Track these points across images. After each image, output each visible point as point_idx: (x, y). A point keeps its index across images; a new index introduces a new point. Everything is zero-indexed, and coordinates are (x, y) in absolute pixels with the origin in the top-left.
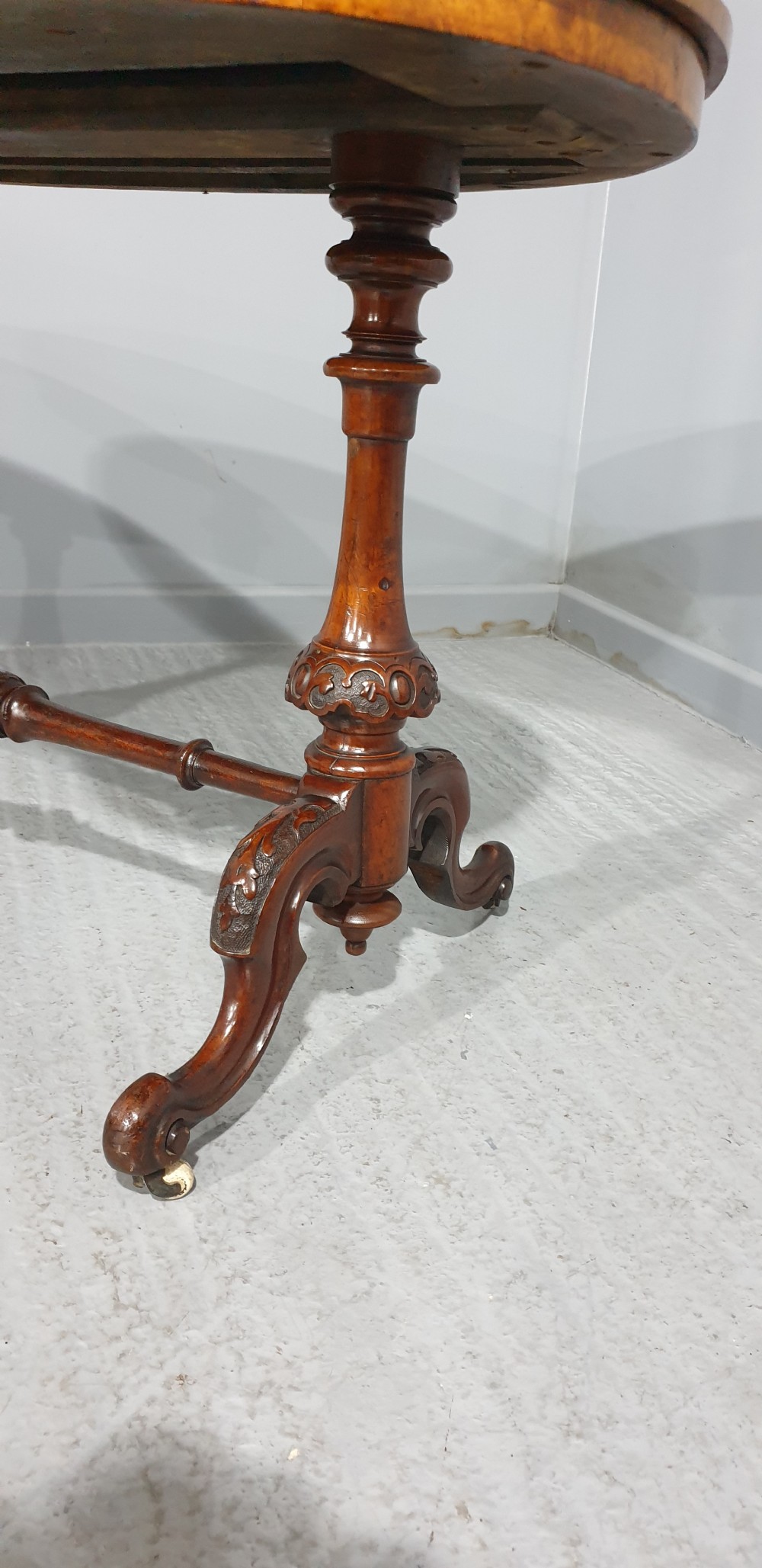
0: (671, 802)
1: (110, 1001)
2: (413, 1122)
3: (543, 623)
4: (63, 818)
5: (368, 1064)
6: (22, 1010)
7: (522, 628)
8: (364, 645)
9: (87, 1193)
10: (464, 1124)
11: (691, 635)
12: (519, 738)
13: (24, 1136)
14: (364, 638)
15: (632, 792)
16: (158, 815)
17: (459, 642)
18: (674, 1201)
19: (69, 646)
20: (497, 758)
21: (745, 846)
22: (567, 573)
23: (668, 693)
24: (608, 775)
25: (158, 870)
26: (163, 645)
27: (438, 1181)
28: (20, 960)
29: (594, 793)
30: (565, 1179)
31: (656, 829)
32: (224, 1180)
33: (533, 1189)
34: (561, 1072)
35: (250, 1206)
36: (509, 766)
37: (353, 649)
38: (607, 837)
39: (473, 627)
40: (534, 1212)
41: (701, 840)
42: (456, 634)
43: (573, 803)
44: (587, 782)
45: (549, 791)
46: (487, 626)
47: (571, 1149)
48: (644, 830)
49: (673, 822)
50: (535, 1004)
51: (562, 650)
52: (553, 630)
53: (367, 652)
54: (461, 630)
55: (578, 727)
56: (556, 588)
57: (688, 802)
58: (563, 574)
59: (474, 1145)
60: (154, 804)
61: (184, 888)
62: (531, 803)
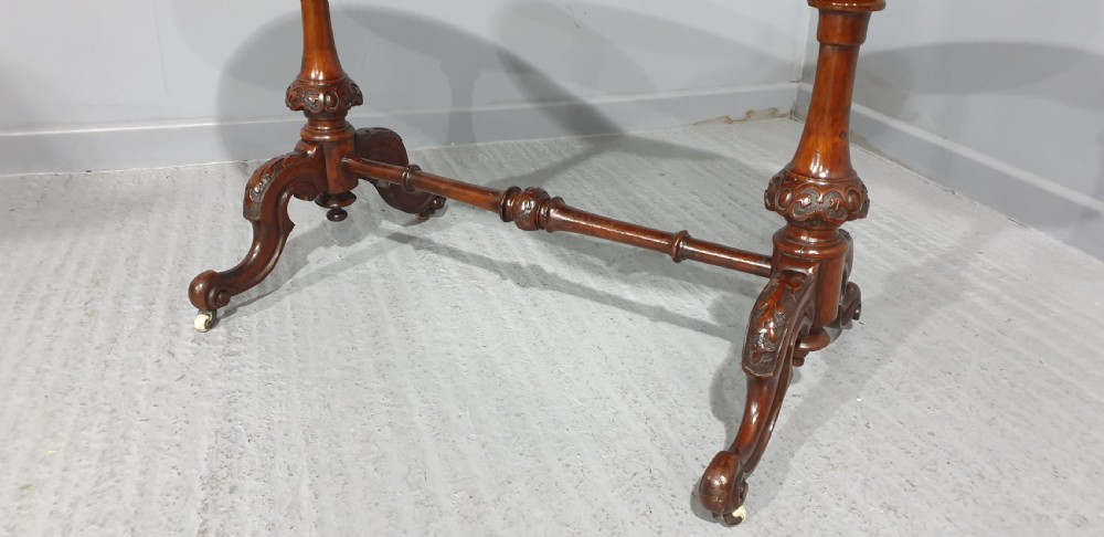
0: (924, 241)
1: (630, 395)
2: (856, 471)
3: (786, 110)
4: (537, 270)
5: (811, 435)
6: (580, 404)
7: (774, 113)
8: (823, 175)
9: (681, 523)
10: (887, 471)
11: (909, 120)
13: (624, 488)
14: (824, 171)
15: (896, 234)
16: (595, 266)
17: (731, 126)
18: (1039, 517)
19: (479, 144)
21: (984, 271)
22: (803, 74)
23: (891, 159)
25: (614, 305)
26: (537, 140)
27: (889, 508)
28: (562, 370)
30: (966, 504)
31: (923, 261)
32: (759, 512)
33: (949, 512)
34: (933, 434)
35: (782, 529)
37: (816, 177)
38: (893, 268)
39: (741, 114)
40: (955, 526)
41: (955, 268)
42: (729, 121)
46: (750, 114)
47: (961, 485)
48: (916, 262)
49: (931, 255)
50: (898, 389)
52: (794, 114)
53: (825, 179)
54: (732, 117)
56: (796, 85)
57: (935, 240)
58: (800, 76)
59: (901, 485)
60: (589, 258)
61: (636, 317)
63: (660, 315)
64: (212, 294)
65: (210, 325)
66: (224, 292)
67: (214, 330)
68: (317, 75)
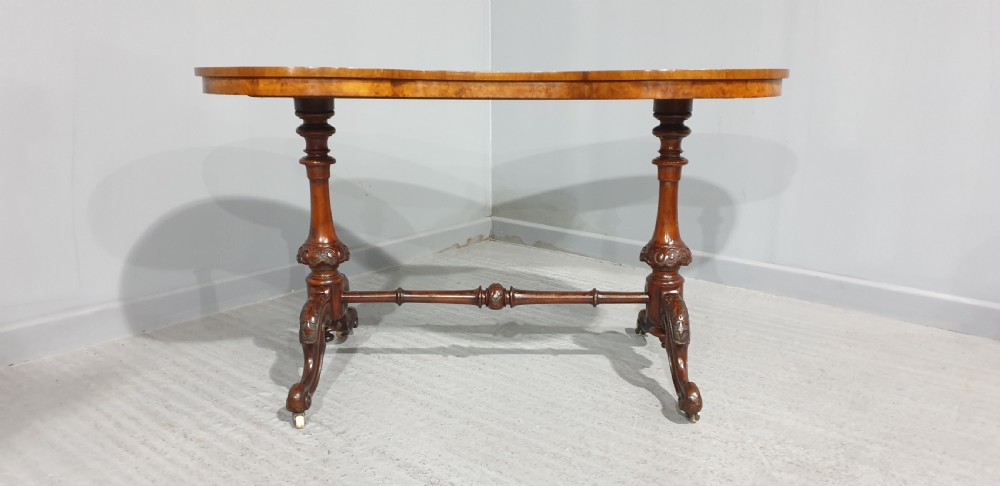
3: (488, 235)
7: (481, 238)
11: (579, 228)
22: (493, 211)
23: (573, 253)
39: (464, 242)
42: (458, 246)
46: (469, 240)
51: (499, 244)
52: (493, 237)
54: (460, 244)
56: (489, 219)
58: (491, 212)
63: (555, 352)
64: (306, 398)
68: (323, 240)
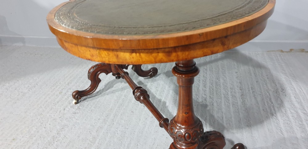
7: (302, 50)
12: (281, 92)
17: (283, 53)
20: (270, 99)
24: (300, 111)
29: (291, 117)
31: (303, 136)
36: (272, 103)
42: (282, 51)
43: (283, 121)
44: (291, 113)
45: (279, 115)
46: (291, 50)
48: (299, 135)
55: (300, 91)
62: (271, 118)
64: (76, 96)
65: (76, 103)
66: (80, 96)
67: (77, 105)
